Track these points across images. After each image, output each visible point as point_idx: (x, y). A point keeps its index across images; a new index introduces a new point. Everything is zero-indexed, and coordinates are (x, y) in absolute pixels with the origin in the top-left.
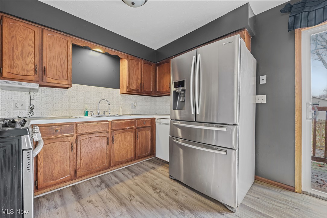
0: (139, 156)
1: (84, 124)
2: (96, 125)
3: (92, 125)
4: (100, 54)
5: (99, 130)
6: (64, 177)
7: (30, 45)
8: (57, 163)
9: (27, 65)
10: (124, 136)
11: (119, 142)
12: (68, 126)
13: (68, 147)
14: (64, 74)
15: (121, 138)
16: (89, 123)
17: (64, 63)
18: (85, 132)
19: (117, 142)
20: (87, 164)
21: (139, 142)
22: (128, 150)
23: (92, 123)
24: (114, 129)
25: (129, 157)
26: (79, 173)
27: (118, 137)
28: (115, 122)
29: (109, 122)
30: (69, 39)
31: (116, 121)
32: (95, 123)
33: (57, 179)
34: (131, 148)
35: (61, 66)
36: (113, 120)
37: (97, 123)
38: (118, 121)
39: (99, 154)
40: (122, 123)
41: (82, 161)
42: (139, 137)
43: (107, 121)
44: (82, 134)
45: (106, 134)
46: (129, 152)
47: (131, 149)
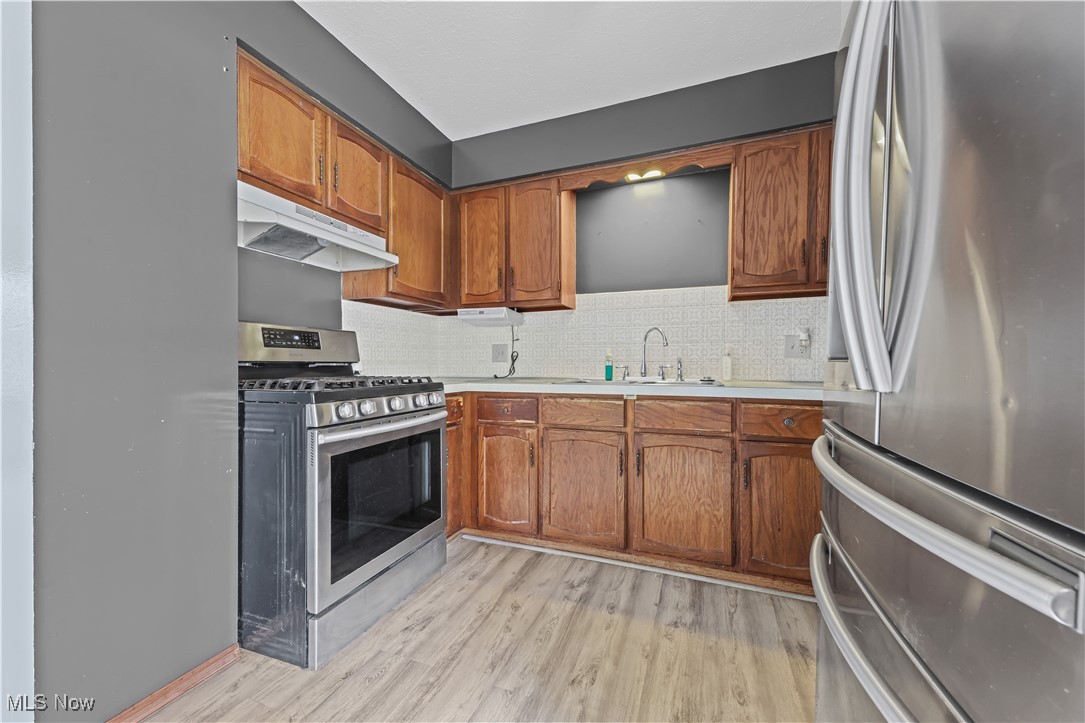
0: (755, 562)
1: (558, 400)
2: (585, 407)
3: (576, 405)
4: (660, 185)
5: (596, 424)
6: (518, 522)
7: (492, 231)
8: (507, 483)
9: (489, 272)
10: (684, 462)
11: (662, 476)
12: (525, 400)
13: (527, 453)
14: (545, 276)
15: (669, 462)
16: (569, 400)
17: (545, 248)
18: (558, 421)
19: (654, 475)
20: (565, 511)
21: (760, 500)
22: (698, 517)
23: (575, 400)
24: (642, 425)
25: (706, 548)
26: (547, 528)
27: (660, 460)
28: (645, 403)
29: (626, 401)
30: (553, 184)
31: (650, 402)
32: (584, 401)
33: (506, 520)
34: (716, 513)
35: (540, 257)
36: (640, 398)
37: (589, 401)
38: (658, 402)
39: (596, 495)
40: (672, 409)
41: (554, 498)
42: (760, 479)
43: (620, 397)
44: (556, 427)
45: (616, 438)
46: (705, 526)
47: (715, 516)
